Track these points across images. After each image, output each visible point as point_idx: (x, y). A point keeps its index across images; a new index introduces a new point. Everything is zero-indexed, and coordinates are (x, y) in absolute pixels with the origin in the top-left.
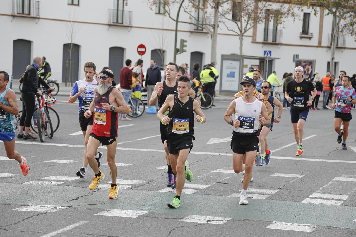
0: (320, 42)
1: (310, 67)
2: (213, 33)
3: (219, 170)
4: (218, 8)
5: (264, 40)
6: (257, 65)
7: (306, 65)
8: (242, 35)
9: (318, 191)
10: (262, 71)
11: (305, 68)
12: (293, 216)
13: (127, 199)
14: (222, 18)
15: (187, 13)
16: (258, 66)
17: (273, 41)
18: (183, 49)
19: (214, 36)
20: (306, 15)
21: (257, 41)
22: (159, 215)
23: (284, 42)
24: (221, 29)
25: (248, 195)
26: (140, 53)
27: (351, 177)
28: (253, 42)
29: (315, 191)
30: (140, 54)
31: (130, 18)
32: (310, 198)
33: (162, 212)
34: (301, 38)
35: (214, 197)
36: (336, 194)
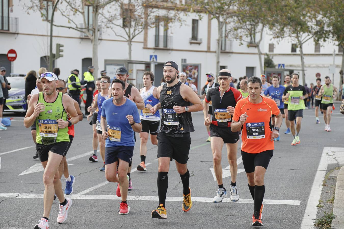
0: (209, 47)
1: (196, 71)
2: (93, 37)
5: (156, 46)
6: (143, 70)
7: (192, 69)
8: (130, 41)
11: (191, 72)
14: (109, 23)
15: (64, 17)
17: (164, 47)
18: (59, 55)
19: (94, 41)
20: (195, 22)
21: (149, 46)
24: (109, 35)
26: (10, 59)
28: (144, 48)
31: (16, 25)
34: (191, 43)
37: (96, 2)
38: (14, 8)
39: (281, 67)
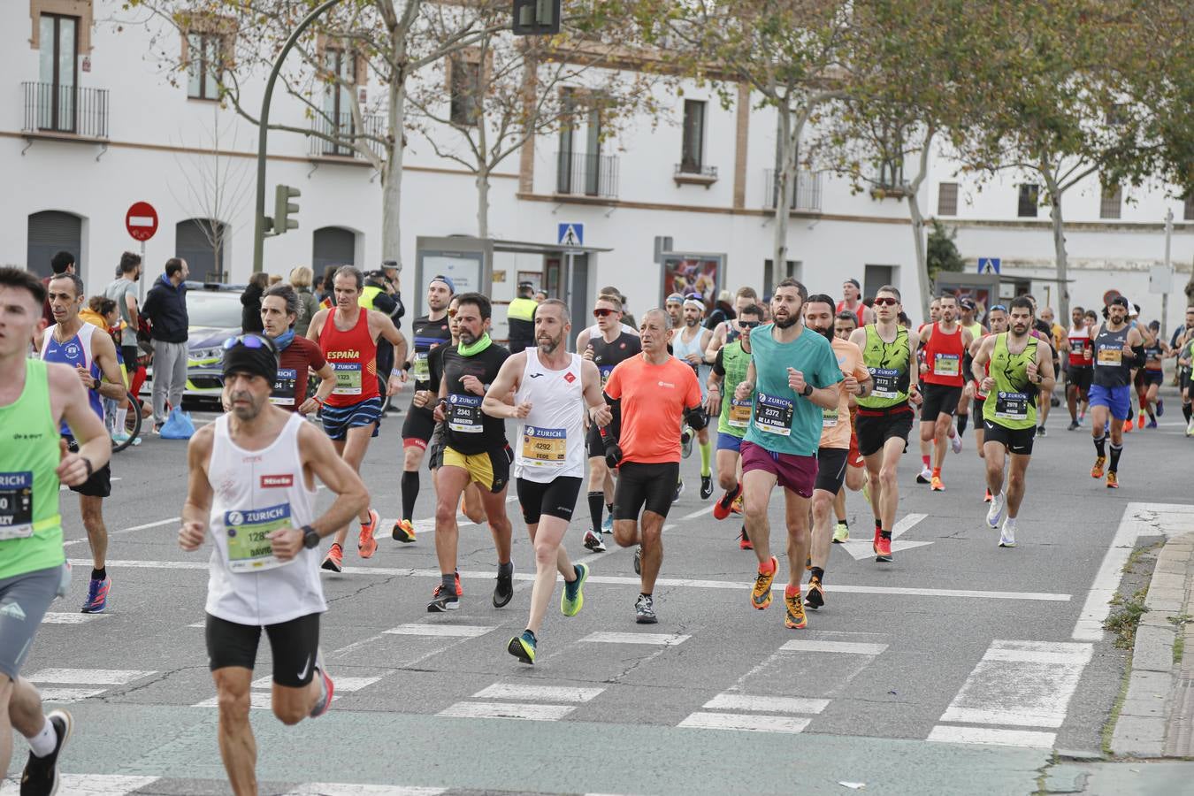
0: (740, 197)
1: (708, 279)
2: (387, 166)
3: (407, 625)
4: (401, 82)
5: (560, 191)
6: (537, 273)
7: (696, 272)
8: (484, 173)
9: (734, 688)
10: (555, 291)
11: (694, 281)
12: (650, 772)
13: (88, 736)
14: (417, 115)
15: (296, 98)
16: (541, 273)
17: (587, 194)
18: (286, 220)
19: (389, 176)
20: (694, 110)
21: (537, 191)
22: (199, 787)
23: (623, 198)
24: (415, 153)
25: (506, 708)
26: (134, 233)
27: (838, 639)
28: (521, 197)
29: (723, 689)
30: (136, 237)
31: (99, 113)
32: (707, 710)
33: (209, 777)
34: (680, 182)
35: (389, 717)
36: (790, 696)
37: (399, 53)
38: (94, 57)
39: (988, 267)
